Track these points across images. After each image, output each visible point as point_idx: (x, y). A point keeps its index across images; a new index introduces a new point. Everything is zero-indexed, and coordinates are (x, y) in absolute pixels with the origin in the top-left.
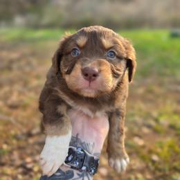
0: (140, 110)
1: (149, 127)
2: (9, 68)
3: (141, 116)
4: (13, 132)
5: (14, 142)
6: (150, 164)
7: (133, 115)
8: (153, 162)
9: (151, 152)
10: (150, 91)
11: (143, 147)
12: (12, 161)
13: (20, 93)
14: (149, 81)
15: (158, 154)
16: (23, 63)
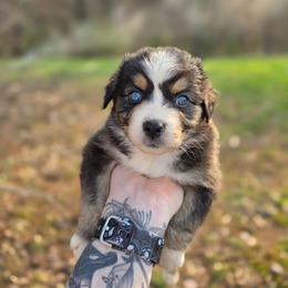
0: (251, 188)
1: (266, 216)
2: (45, 118)
3: (252, 198)
4: (50, 217)
5: (52, 232)
6: (269, 278)
7: (239, 196)
8: (275, 275)
9: (269, 257)
10: (268, 158)
11: (257, 248)
12: (49, 261)
13: (62, 157)
14: (266, 140)
15: (281, 262)
16: (65, 111)
